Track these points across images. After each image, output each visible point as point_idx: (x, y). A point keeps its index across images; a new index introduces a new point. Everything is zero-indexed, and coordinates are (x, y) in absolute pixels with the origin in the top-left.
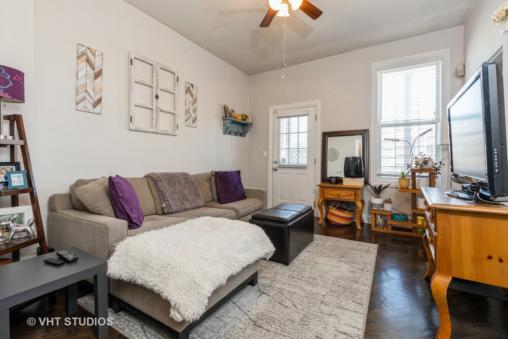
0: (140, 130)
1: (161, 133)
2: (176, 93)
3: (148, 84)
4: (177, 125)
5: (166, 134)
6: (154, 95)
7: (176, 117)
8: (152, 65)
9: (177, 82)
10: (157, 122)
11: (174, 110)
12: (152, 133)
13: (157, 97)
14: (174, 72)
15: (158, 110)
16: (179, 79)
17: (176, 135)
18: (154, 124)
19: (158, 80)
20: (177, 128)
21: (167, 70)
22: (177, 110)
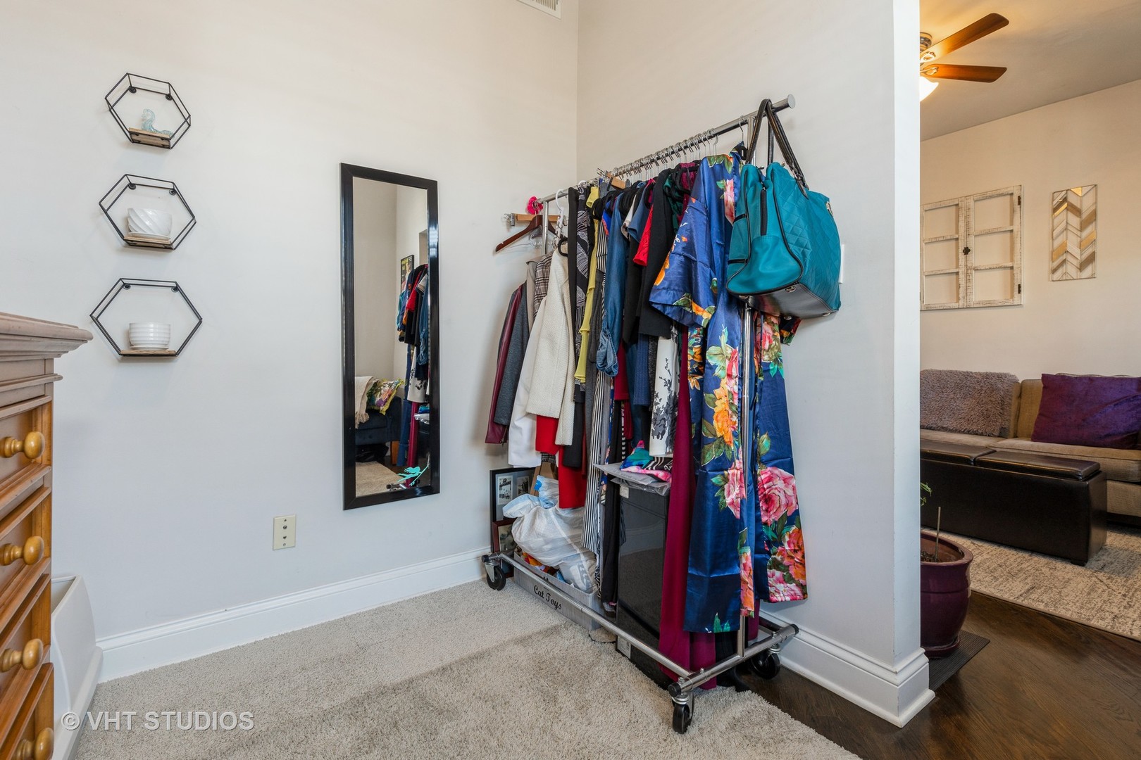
1: (978, 306)
2: (1016, 227)
3: (949, 237)
4: (1019, 286)
5: (989, 306)
6: (961, 250)
7: (1015, 272)
8: (957, 205)
9: (1017, 207)
10: (969, 291)
11: (1012, 260)
12: (959, 308)
13: (967, 251)
14: (1010, 192)
15: (969, 271)
16: (1022, 200)
17: (1015, 304)
18: (961, 296)
19: (967, 224)
20: (1019, 292)
21: (991, 197)
22: (1017, 257)
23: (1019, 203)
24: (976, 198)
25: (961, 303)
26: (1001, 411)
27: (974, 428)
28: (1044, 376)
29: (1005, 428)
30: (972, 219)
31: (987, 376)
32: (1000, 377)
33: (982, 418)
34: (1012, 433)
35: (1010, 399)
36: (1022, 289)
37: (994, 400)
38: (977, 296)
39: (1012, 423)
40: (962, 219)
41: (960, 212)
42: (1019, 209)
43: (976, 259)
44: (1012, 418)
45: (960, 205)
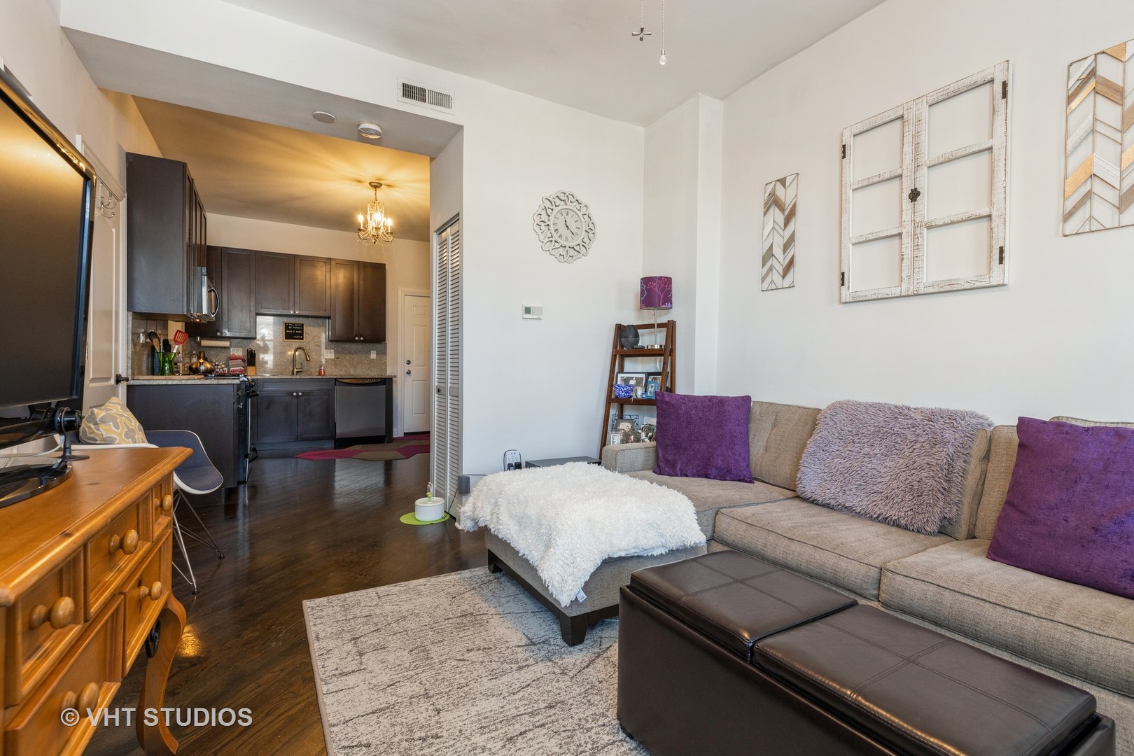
0: (866, 299)
1: (931, 290)
2: (997, 143)
3: (887, 176)
4: (1001, 250)
5: (949, 290)
6: (907, 192)
7: (994, 224)
8: (902, 117)
9: (1000, 102)
10: (917, 264)
11: (991, 203)
12: (901, 297)
13: (914, 195)
14: (988, 78)
15: (918, 230)
16: (1009, 89)
17: (994, 283)
18: (904, 275)
19: (917, 147)
20: (1001, 260)
21: (956, 94)
22: (998, 197)
23: (1005, 95)
24: (931, 100)
25: (905, 288)
26: (945, 485)
27: (894, 514)
28: (1020, 419)
29: (950, 519)
30: (924, 139)
31: (931, 416)
32: (952, 418)
33: (909, 496)
34: (963, 529)
35: (965, 462)
36: (1006, 255)
37: (933, 462)
38: (930, 275)
39: (966, 509)
40: (909, 139)
41: (906, 129)
42: (1003, 106)
43: (929, 209)
44: (967, 500)
45: (905, 117)
